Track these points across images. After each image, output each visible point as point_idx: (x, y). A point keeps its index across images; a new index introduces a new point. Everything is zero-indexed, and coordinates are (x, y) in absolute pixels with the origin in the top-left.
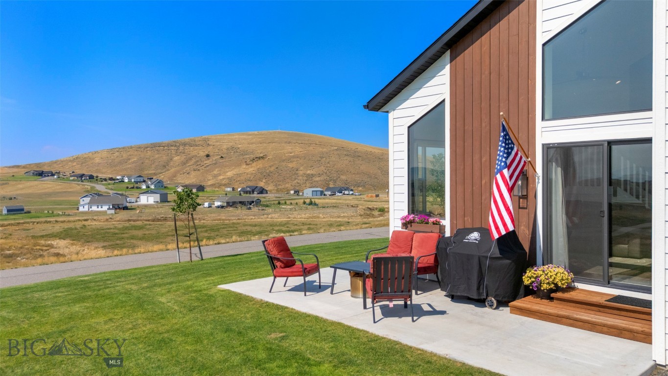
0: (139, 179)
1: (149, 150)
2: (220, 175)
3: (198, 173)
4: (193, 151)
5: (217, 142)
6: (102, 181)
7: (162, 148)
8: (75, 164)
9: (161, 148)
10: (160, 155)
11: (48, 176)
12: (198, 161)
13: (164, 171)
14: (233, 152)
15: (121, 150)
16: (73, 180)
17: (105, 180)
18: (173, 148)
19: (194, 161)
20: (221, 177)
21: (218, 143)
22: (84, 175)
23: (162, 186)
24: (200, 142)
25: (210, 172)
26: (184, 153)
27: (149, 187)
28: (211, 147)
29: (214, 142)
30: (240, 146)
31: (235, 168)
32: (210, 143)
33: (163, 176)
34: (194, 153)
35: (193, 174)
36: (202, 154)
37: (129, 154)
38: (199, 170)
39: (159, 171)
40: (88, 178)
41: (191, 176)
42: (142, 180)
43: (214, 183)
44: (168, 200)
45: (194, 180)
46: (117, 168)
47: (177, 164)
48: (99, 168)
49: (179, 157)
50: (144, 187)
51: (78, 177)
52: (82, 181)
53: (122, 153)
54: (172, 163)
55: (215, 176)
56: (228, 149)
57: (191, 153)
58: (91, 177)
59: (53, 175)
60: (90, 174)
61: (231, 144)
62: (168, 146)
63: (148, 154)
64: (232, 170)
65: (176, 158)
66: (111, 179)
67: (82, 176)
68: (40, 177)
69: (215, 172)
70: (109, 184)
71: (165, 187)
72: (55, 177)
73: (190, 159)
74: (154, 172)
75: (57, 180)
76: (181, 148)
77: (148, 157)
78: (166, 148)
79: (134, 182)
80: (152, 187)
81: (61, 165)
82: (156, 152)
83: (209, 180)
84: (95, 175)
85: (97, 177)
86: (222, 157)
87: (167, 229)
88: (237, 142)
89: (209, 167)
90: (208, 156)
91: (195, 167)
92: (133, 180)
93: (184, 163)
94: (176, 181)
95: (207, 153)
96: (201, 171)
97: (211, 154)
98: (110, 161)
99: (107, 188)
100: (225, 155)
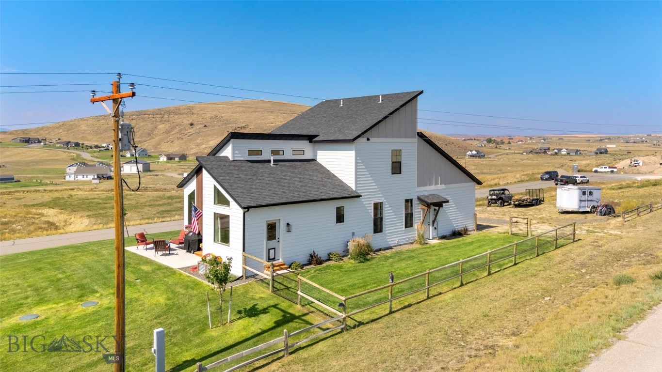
1: (134, 118)
2: (203, 144)
3: (182, 141)
4: (177, 119)
5: (201, 110)
6: (88, 149)
7: (148, 116)
8: (61, 131)
9: (146, 116)
10: (145, 124)
11: (35, 143)
12: (182, 130)
13: (148, 139)
14: (216, 120)
15: (106, 118)
16: (60, 148)
17: (91, 147)
18: (158, 116)
19: (178, 129)
20: (204, 146)
21: (202, 112)
22: (70, 142)
23: (146, 155)
24: (185, 111)
25: (193, 141)
26: (168, 121)
28: (195, 116)
29: (198, 111)
30: (223, 115)
31: (217, 138)
32: (195, 111)
33: (147, 145)
34: (179, 121)
35: (177, 142)
36: (187, 122)
38: (182, 139)
39: (144, 139)
40: (74, 145)
41: (175, 145)
43: (196, 151)
44: (151, 169)
45: (177, 149)
46: (103, 136)
47: (162, 132)
48: (84, 135)
49: (163, 125)
50: (128, 155)
51: (64, 145)
52: (68, 149)
53: (107, 120)
54: (156, 131)
55: (198, 145)
56: (211, 118)
57: (176, 121)
58: (77, 145)
59: (39, 142)
60: (76, 141)
61: (215, 113)
62: (153, 114)
63: (134, 122)
64: (214, 139)
65: (161, 126)
66: (97, 147)
67: (68, 143)
68: (27, 144)
69: (198, 141)
70: (95, 152)
71: (149, 156)
72: (42, 144)
73: (175, 127)
74: (139, 140)
75: (43, 147)
76: (166, 116)
78: (151, 116)
81: (46, 132)
82: (141, 120)
83: (192, 149)
84: (81, 142)
85: (83, 144)
86: (205, 126)
87: (145, 200)
88: (221, 111)
89: (193, 136)
90: (192, 124)
91: (179, 136)
93: (168, 132)
94: (160, 150)
95: (191, 121)
96: (185, 140)
97: (195, 122)
98: (96, 128)
99: (92, 156)
100: (209, 124)
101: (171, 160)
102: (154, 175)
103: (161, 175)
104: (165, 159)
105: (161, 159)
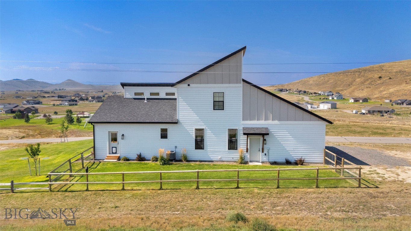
0: (329, 94)
1: (341, 75)
2: (384, 91)
4: (370, 75)
5: (389, 67)
6: (310, 94)
7: (350, 73)
8: (300, 84)
9: (349, 73)
10: (348, 78)
11: (285, 91)
12: (372, 81)
13: (347, 88)
14: (400, 74)
15: (325, 76)
16: (296, 94)
17: (312, 94)
18: (357, 73)
19: (370, 81)
20: (385, 92)
21: (390, 68)
22: (301, 91)
24: (377, 68)
25: (378, 89)
26: (364, 76)
27: (333, 99)
28: (384, 71)
29: (387, 68)
30: (406, 70)
31: (397, 86)
32: (384, 68)
33: (346, 92)
35: (366, 90)
36: (377, 76)
37: (329, 78)
38: (370, 88)
39: (345, 88)
40: (303, 92)
41: (364, 92)
42: (331, 94)
43: (378, 96)
44: (337, 107)
45: (365, 94)
46: (321, 87)
47: (358, 83)
48: (311, 87)
49: (360, 79)
50: (330, 98)
51: (298, 92)
52: (300, 95)
53: (325, 77)
54: (354, 83)
55: (381, 92)
56: (397, 72)
57: (369, 76)
58: (305, 92)
59: (287, 91)
60: (304, 90)
61: (400, 68)
62: (354, 72)
63: (340, 78)
64: (394, 88)
65: (358, 80)
66: (315, 93)
67: (300, 91)
68: (281, 92)
69: (381, 89)
70: (312, 96)
71: (343, 99)
72: (288, 92)
73: (368, 80)
74: (341, 89)
75: (288, 94)
76: (363, 73)
77: (340, 79)
78: (352, 73)
79: (327, 95)
80: (335, 98)
81: (292, 85)
82: (346, 76)
83: (376, 94)
84: (307, 90)
85: (308, 92)
86: (390, 78)
88: (405, 67)
89: (378, 85)
90: (380, 77)
91: (368, 86)
92: (326, 94)
93: (363, 83)
94: (353, 95)
95: (380, 75)
96: (372, 88)
97: (383, 76)
98: (318, 82)
99: (309, 99)
100: (393, 77)
101: (357, 101)
102: (335, 111)
103: (340, 111)
104: (353, 101)
105: (350, 101)
